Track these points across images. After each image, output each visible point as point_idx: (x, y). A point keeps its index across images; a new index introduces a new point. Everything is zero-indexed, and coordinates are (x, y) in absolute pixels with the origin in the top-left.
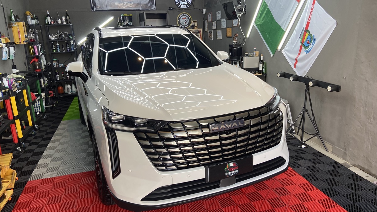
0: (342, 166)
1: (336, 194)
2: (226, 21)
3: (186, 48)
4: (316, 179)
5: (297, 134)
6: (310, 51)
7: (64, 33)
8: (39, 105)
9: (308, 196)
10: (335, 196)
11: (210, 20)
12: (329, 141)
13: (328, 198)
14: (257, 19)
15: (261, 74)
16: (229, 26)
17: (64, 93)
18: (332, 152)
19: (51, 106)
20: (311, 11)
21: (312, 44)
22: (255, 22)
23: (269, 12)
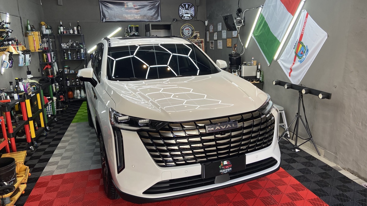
0: (333, 169)
1: (326, 195)
2: (227, 32)
3: (188, 57)
4: (307, 180)
5: (292, 139)
6: (303, 61)
7: (75, 42)
8: (51, 108)
9: (299, 195)
10: (324, 196)
11: (211, 31)
12: (321, 146)
13: (318, 198)
14: (255, 31)
15: (259, 82)
16: (230, 37)
17: (74, 98)
18: (324, 156)
19: (62, 109)
20: (304, 24)
21: (306, 54)
22: (253, 33)
23: (266, 24)
